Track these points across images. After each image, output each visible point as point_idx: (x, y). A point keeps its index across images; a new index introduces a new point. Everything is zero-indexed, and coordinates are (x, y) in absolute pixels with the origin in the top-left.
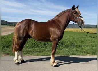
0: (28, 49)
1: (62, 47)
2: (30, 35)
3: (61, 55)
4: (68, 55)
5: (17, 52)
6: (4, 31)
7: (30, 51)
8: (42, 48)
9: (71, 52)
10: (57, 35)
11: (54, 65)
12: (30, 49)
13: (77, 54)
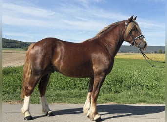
0: (58, 92)
1: (120, 87)
2: (56, 65)
3: (118, 103)
4: (132, 102)
5: (29, 97)
6: (17, 59)
7: (62, 95)
8: (83, 89)
9: (137, 97)
10: (104, 65)
11: (95, 118)
12: (62, 92)
13: (148, 100)
